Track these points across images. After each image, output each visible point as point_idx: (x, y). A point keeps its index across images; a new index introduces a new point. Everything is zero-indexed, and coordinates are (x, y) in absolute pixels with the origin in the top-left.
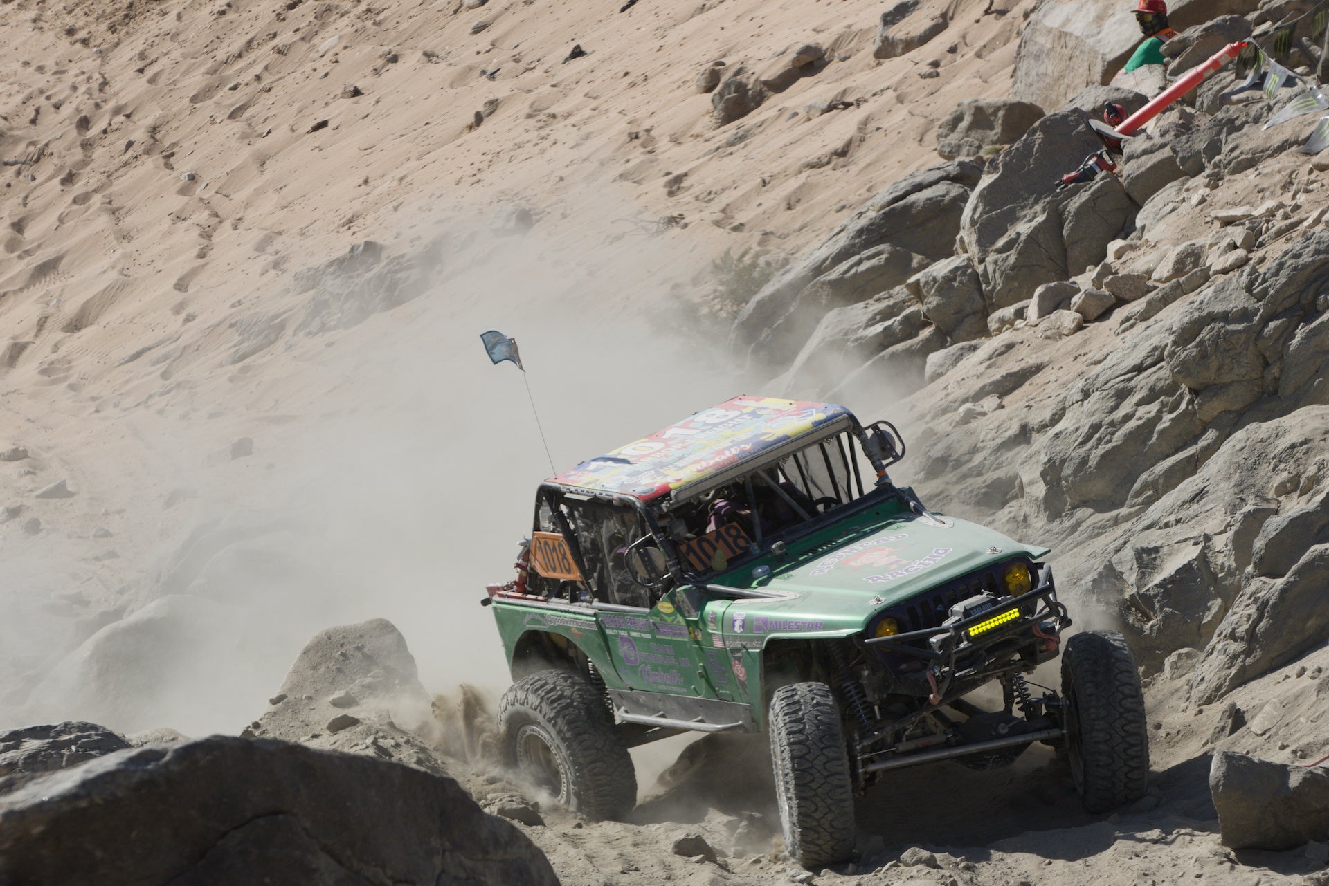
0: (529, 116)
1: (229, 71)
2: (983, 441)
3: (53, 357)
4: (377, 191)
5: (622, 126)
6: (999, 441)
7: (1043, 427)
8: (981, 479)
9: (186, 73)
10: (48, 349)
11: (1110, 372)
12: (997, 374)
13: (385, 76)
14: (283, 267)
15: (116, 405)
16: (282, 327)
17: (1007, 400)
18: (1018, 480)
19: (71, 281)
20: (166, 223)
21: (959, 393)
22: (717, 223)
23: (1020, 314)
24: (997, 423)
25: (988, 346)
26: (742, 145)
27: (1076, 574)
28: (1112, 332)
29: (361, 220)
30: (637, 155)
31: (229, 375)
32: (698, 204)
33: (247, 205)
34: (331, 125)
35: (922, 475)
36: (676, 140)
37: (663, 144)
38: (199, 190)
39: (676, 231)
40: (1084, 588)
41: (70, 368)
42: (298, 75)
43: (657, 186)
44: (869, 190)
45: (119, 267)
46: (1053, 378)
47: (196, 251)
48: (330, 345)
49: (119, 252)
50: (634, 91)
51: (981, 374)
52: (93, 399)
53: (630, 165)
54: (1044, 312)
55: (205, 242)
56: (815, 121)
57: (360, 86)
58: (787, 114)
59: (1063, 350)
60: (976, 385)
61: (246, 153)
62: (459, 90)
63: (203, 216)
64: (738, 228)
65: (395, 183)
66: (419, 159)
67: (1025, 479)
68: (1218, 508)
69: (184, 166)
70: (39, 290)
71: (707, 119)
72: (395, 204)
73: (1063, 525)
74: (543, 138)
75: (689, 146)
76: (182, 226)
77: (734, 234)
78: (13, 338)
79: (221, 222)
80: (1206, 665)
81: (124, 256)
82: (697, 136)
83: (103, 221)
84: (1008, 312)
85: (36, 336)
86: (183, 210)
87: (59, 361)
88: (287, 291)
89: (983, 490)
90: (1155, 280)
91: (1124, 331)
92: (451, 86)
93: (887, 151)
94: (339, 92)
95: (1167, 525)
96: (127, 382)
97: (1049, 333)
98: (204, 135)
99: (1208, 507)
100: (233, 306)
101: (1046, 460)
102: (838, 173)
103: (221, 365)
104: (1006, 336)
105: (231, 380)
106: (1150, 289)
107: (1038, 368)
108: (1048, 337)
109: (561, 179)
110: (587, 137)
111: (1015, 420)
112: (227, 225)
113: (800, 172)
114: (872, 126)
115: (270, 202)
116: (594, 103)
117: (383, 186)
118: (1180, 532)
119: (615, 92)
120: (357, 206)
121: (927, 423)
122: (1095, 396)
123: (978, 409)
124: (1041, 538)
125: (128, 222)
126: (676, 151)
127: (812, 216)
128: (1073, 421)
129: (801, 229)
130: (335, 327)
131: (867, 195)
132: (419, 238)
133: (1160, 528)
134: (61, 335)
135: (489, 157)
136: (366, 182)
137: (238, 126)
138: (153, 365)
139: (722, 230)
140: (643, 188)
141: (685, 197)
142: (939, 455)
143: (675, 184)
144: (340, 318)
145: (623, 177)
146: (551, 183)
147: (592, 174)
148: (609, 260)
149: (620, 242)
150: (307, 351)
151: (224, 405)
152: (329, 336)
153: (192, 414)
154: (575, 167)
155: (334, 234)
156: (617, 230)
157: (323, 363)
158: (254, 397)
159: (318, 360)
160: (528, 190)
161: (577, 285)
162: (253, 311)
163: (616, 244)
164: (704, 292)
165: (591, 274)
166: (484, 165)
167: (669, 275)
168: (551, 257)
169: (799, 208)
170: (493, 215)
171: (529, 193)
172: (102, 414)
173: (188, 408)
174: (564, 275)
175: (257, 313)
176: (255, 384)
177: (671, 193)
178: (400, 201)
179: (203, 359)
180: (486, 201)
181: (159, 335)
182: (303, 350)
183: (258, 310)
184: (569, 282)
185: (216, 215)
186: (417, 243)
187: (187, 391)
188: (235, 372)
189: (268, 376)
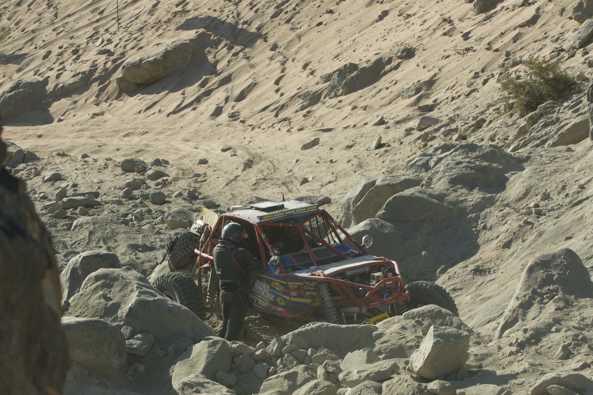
0: (399, 16)
1: (283, 7)
3: (233, 111)
4: (345, 45)
5: (438, 16)
9: (268, 8)
10: (230, 108)
13: (341, 5)
14: (315, 74)
15: (259, 128)
16: (320, 95)
19: (235, 83)
20: (267, 61)
22: (488, 49)
26: (489, 20)
29: (341, 56)
30: (448, 27)
31: (303, 114)
32: (476, 43)
33: (296, 53)
34: (324, 23)
36: (461, 20)
37: (456, 22)
38: (277, 50)
39: (471, 53)
41: (239, 115)
42: (308, 7)
43: (458, 37)
44: (545, 34)
45: (252, 78)
47: (280, 70)
48: (340, 101)
49: (252, 72)
50: (439, 4)
52: (250, 126)
53: (445, 30)
55: (283, 67)
56: (517, 10)
57: (332, 9)
58: (505, 8)
61: (293, 35)
62: (370, 8)
63: (281, 58)
64: (497, 50)
65: (352, 42)
66: (359, 33)
69: (271, 41)
70: (223, 88)
71: (472, 12)
72: (354, 49)
74: (407, 23)
75: (466, 22)
76: (273, 62)
77: (495, 53)
78: (217, 105)
79: (288, 60)
81: (254, 74)
82: (469, 18)
83: (244, 62)
85: (225, 104)
86: (273, 56)
87: (235, 112)
88: (318, 83)
92: (366, 6)
93: (549, 20)
94: (325, 12)
96: (262, 119)
98: (277, 29)
100: (298, 89)
102: (531, 28)
103: (297, 111)
105: (304, 116)
109: (420, 37)
110: (425, 21)
112: (290, 60)
113: (515, 29)
114: (541, 11)
115: (305, 51)
116: (424, 10)
117: (347, 44)
119: (431, 5)
120: (338, 51)
125: (253, 61)
126: (462, 24)
127: (524, 45)
129: (522, 49)
130: (341, 95)
131: (545, 36)
132: (369, 61)
134: (234, 103)
135: (387, 31)
136: (340, 42)
137: (289, 26)
138: (271, 112)
139: (489, 52)
140: (452, 38)
141: (471, 40)
143: (466, 36)
144: (342, 92)
145: (445, 34)
146: (416, 38)
147: (431, 34)
148: (446, 65)
149: (449, 58)
150: (331, 104)
151: (303, 126)
152: (339, 99)
153: (291, 130)
154: (424, 32)
155: (332, 61)
156: (447, 54)
157: (339, 108)
158: (314, 122)
159: (336, 107)
160: (407, 41)
161: (435, 75)
162: (306, 91)
163: (447, 59)
164: (488, 75)
165: (440, 70)
166: (386, 34)
167: (472, 69)
168: (422, 65)
169: (518, 42)
170: (396, 51)
171: (407, 42)
172: (254, 131)
173: (289, 127)
174: (429, 71)
175: (308, 91)
176: (313, 117)
177: (465, 40)
178: (355, 48)
179: (289, 109)
180: (391, 46)
181: (271, 101)
182: (330, 104)
183: (308, 90)
184: (431, 74)
185: (285, 57)
186: (369, 62)
187: (288, 121)
188: (305, 114)
189: (318, 114)
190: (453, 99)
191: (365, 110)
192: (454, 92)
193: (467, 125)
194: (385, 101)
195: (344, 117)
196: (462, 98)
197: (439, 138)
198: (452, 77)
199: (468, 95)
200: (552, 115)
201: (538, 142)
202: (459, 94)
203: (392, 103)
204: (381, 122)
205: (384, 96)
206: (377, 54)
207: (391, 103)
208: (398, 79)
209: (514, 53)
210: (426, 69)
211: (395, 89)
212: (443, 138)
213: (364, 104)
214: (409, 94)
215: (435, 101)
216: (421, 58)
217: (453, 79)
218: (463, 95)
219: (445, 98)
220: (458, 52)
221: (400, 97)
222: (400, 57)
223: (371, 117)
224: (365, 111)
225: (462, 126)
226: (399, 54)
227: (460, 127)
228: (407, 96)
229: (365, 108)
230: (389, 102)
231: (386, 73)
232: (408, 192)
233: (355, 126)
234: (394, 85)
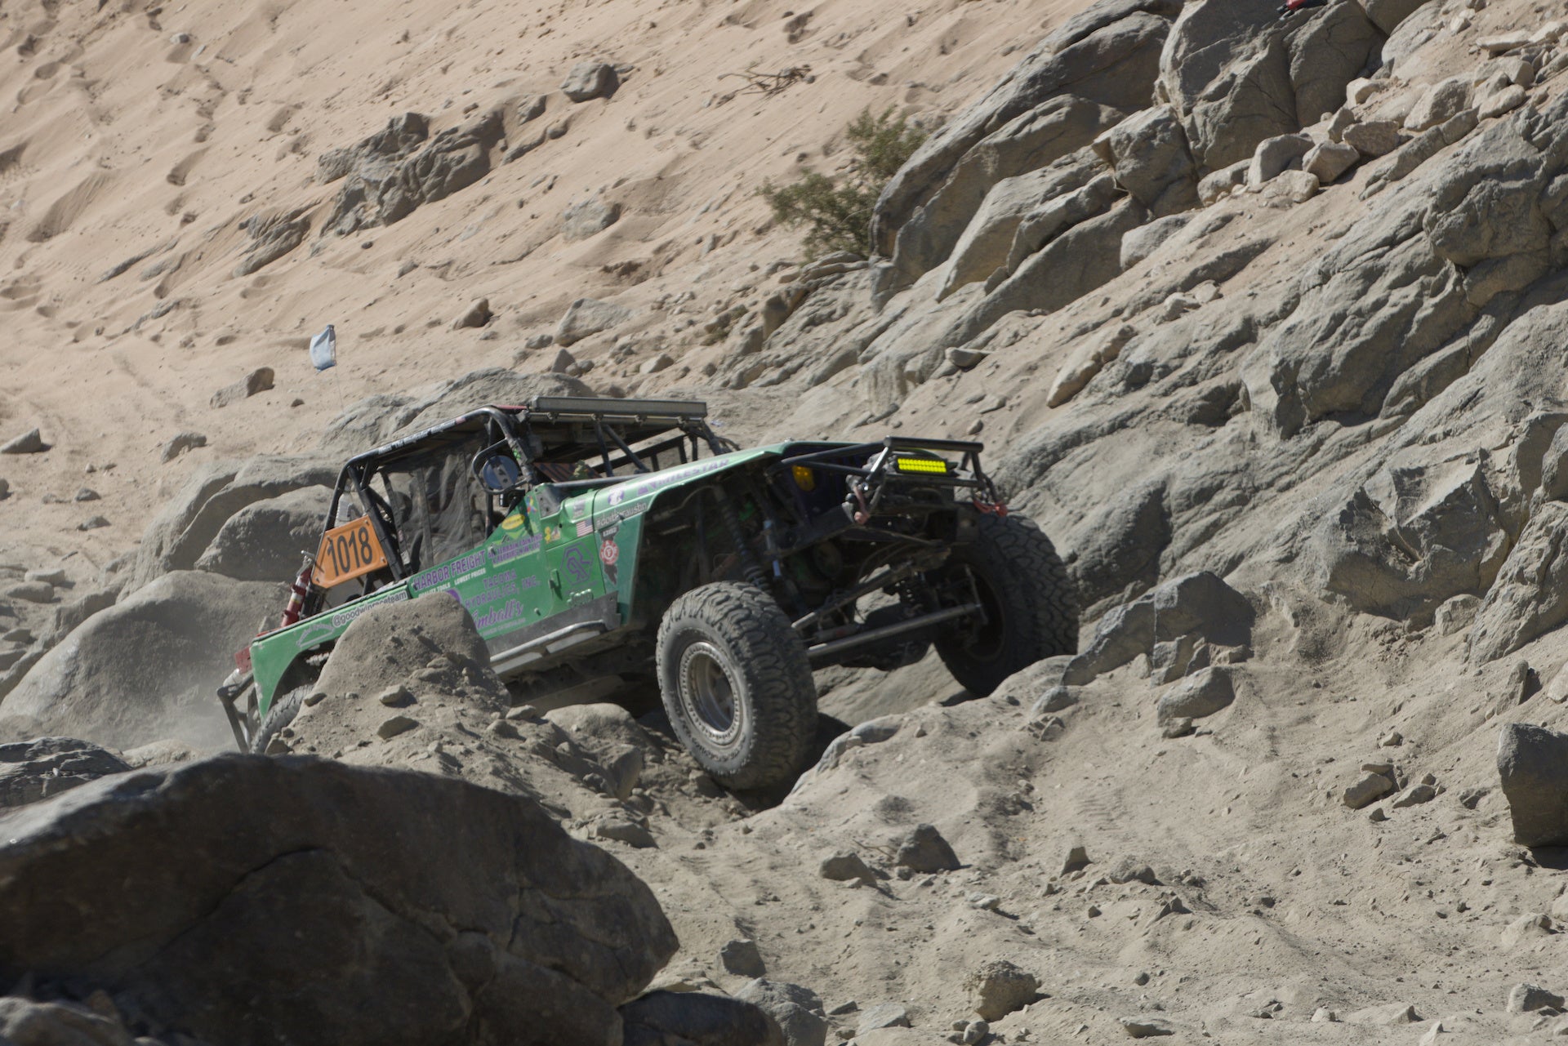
2: (1196, 341)
3: (18, 274)
4: (421, 49)
6: (1217, 340)
7: (1272, 321)
8: (1196, 389)
10: (11, 264)
11: (1354, 248)
12: (1211, 255)
14: (305, 149)
15: (99, 333)
16: (306, 225)
17: (1225, 287)
18: (1243, 389)
19: (36, 176)
20: (154, 100)
21: (1163, 281)
22: (853, 75)
23: (1238, 178)
24: (1213, 318)
25: (1199, 219)
27: (1320, 506)
28: (1356, 196)
29: (401, 86)
31: (241, 289)
32: (827, 51)
33: (257, 72)
35: (1120, 387)
38: (194, 56)
39: (800, 86)
40: (1330, 523)
41: (39, 288)
43: (775, 30)
44: (1044, 26)
45: (97, 156)
46: (1282, 258)
47: (193, 133)
48: (368, 246)
49: (96, 138)
51: (1192, 256)
52: (71, 325)
54: (1268, 174)
55: (205, 121)
59: (1294, 222)
60: (1186, 270)
61: (252, 6)
63: (201, 88)
64: (881, 80)
65: (442, 39)
66: (472, 6)
67: (1251, 387)
68: (1498, 415)
69: (175, 25)
72: (444, 64)
73: (1302, 444)
76: (175, 101)
77: (875, 88)
79: (224, 95)
80: (1488, 614)
81: (103, 142)
83: (75, 99)
84: (1224, 175)
86: (174, 81)
87: (25, 278)
88: (311, 180)
89: (1199, 403)
90: (1409, 129)
91: (1371, 195)
95: (1433, 439)
96: (112, 302)
97: (1276, 200)
99: (1485, 415)
100: (243, 201)
101: (1277, 362)
103: (231, 277)
104: (1222, 207)
105: (244, 295)
106: (1402, 141)
107: (1264, 246)
108: (1275, 206)
111: (1236, 312)
112: (232, 97)
115: (286, 66)
117: (427, 43)
118: (1449, 447)
120: (395, 69)
121: (1125, 320)
122: (1337, 279)
123: (1189, 300)
124: (1274, 462)
125: (106, 98)
127: (973, 61)
128: (1310, 312)
129: (960, 78)
130: (373, 224)
131: (1042, 32)
132: (475, 106)
133: (1424, 444)
134: (26, 246)
136: (406, 38)
138: (145, 278)
139: (856, 84)
140: (757, 33)
141: (810, 43)
142: (1141, 360)
143: (798, 27)
144: (378, 212)
145: (731, 20)
146: (640, 31)
147: (692, 18)
148: (718, 126)
149: (731, 104)
150: (339, 256)
151: (236, 328)
152: (366, 236)
153: (196, 341)
154: (669, 9)
155: (367, 105)
156: (726, 88)
157: (361, 271)
158: (273, 316)
159: (353, 266)
160: (612, 41)
161: (678, 160)
162: (268, 207)
163: (726, 106)
164: (839, 163)
165: (695, 145)
166: (555, 11)
167: (794, 143)
168: (643, 125)
169: (956, 52)
170: (568, 76)
171: (613, 44)
172: (81, 344)
173: (191, 332)
174: (661, 148)
175: (275, 209)
176: (274, 299)
177: (793, 39)
178: (449, 60)
179: (207, 270)
180: (559, 56)
181: (150, 241)
182: (334, 254)
183: (275, 205)
184: (668, 156)
185: (217, 86)
186: (473, 113)
187: (188, 311)
188: (249, 286)
189: (290, 289)
190: (716, 241)
191: (442, 276)
192: (724, 221)
193: (692, 329)
194: (512, 247)
195: (371, 301)
196: (739, 240)
197: (601, 370)
198: (730, 167)
199: (760, 232)
200: (837, 294)
201: (774, 374)
202: (736, 227)
203: (532, 255)
204: (481, 317)
205: (511, 227)
206: (501, 85)
207: (528, 253)
208: (561, 173)
209: (936, 90)
210: (655, 140)
211: (548, 207)
212: (613, 369)
213: (441, 256)
214: (585, 223)
215: (659, 250)
216: (646, 103)
217: (730, 175)
218: (748, 232)
219: (695, 238)
220: (761, 85)
221: (560, 236)
222: (578, 97)
223: (455, 299)
224: (441, 282)
225: (678, 331)
226: (575, 87)
227: (670, 333)
228: (579, 230)
229: (443, 270)
230: (524, 252)
231: (520, 152)
232: (286, 502)
233: (399, 330)
234: (545, 192)
